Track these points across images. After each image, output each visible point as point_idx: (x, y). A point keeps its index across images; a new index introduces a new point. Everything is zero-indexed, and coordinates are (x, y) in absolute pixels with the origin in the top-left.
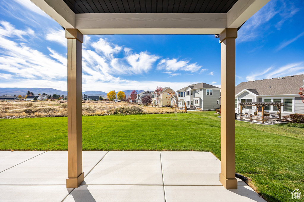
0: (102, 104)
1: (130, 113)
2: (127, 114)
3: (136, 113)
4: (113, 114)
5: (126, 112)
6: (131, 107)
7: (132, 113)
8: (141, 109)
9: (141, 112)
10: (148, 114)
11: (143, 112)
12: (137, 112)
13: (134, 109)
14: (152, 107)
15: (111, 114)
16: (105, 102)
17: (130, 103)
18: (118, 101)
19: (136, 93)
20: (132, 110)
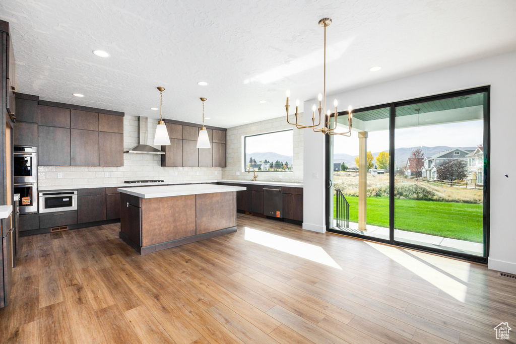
0: (348, 178)
1: (406, 196)
2: (399, 198)
3: (418, 197)
4: (374, 196)
5: (398, 194)
6: (408, 187)
7: (411, 196)
8: (429, 190)
9: (430, 197)
10: (448, 201)
11: (435, 198)
12: (421, 195)
13: (414, 190)
14: (466, 189)
15: (370, 196)
16: (354, 175)
17: (406, 177)
18: (379, 173)
19: (423, 155)
20: (410, 191)
